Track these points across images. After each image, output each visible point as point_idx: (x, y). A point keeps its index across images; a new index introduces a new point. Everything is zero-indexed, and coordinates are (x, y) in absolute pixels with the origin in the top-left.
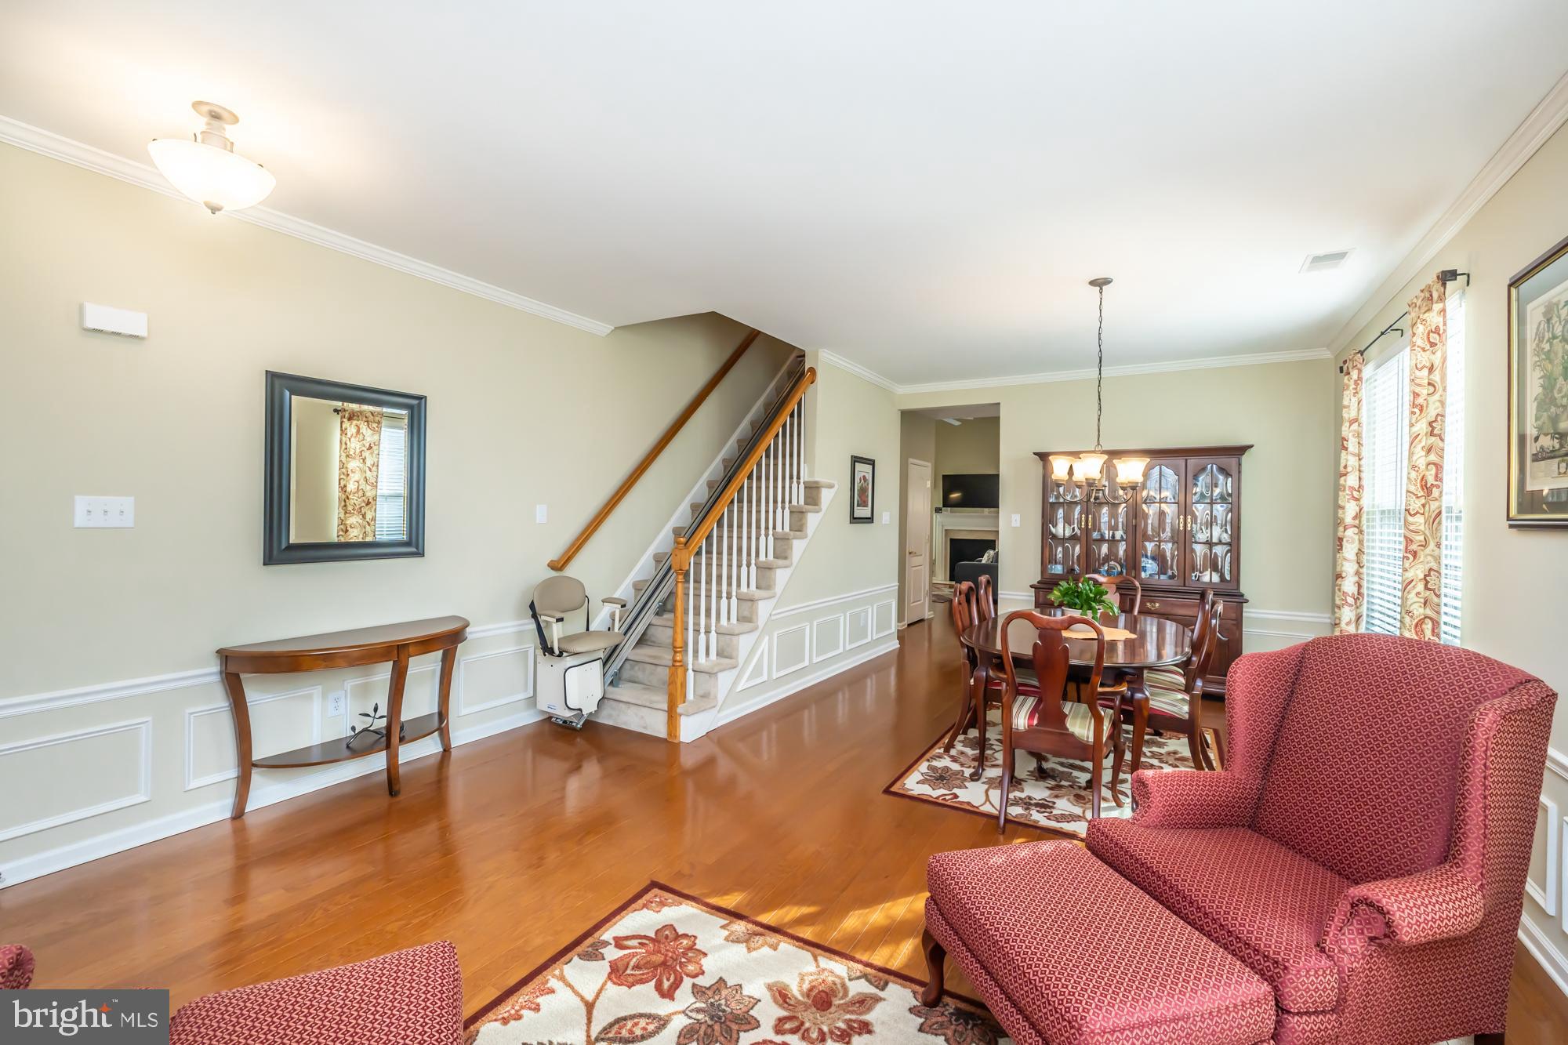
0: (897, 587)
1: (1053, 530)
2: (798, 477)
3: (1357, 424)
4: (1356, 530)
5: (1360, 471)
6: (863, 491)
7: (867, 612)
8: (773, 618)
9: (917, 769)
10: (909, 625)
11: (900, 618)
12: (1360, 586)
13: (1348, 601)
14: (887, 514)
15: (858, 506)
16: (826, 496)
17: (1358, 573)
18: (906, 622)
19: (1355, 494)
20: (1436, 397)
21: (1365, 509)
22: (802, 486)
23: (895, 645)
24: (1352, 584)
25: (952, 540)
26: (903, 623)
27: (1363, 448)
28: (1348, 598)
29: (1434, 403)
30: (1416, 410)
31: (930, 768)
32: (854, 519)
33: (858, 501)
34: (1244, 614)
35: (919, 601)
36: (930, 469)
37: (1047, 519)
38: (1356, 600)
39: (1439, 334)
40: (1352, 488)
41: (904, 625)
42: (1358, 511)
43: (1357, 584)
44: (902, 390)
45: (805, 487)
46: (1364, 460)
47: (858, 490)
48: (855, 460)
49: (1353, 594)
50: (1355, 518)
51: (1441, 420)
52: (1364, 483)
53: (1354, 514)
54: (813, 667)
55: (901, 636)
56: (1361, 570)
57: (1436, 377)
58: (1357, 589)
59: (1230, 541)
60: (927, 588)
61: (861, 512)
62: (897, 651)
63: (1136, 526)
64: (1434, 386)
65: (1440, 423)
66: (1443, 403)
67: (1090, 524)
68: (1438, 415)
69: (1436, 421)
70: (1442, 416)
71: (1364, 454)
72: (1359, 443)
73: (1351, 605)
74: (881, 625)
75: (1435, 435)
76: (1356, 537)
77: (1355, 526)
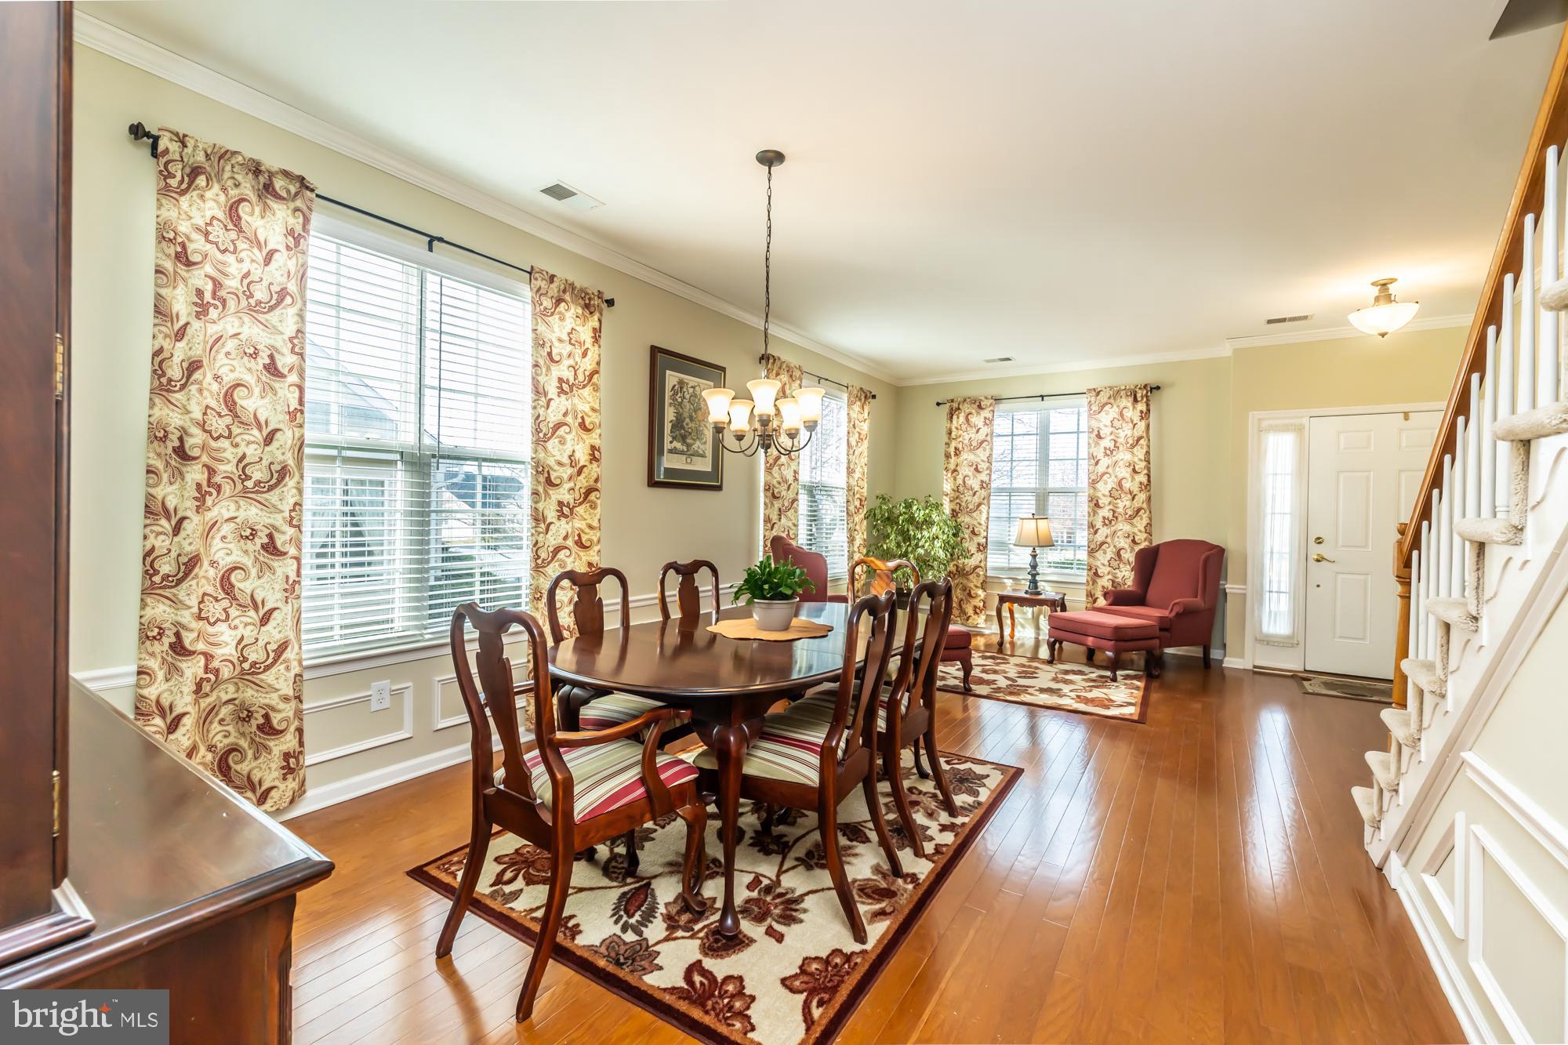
9: (992, 792)
31: (976, 794)
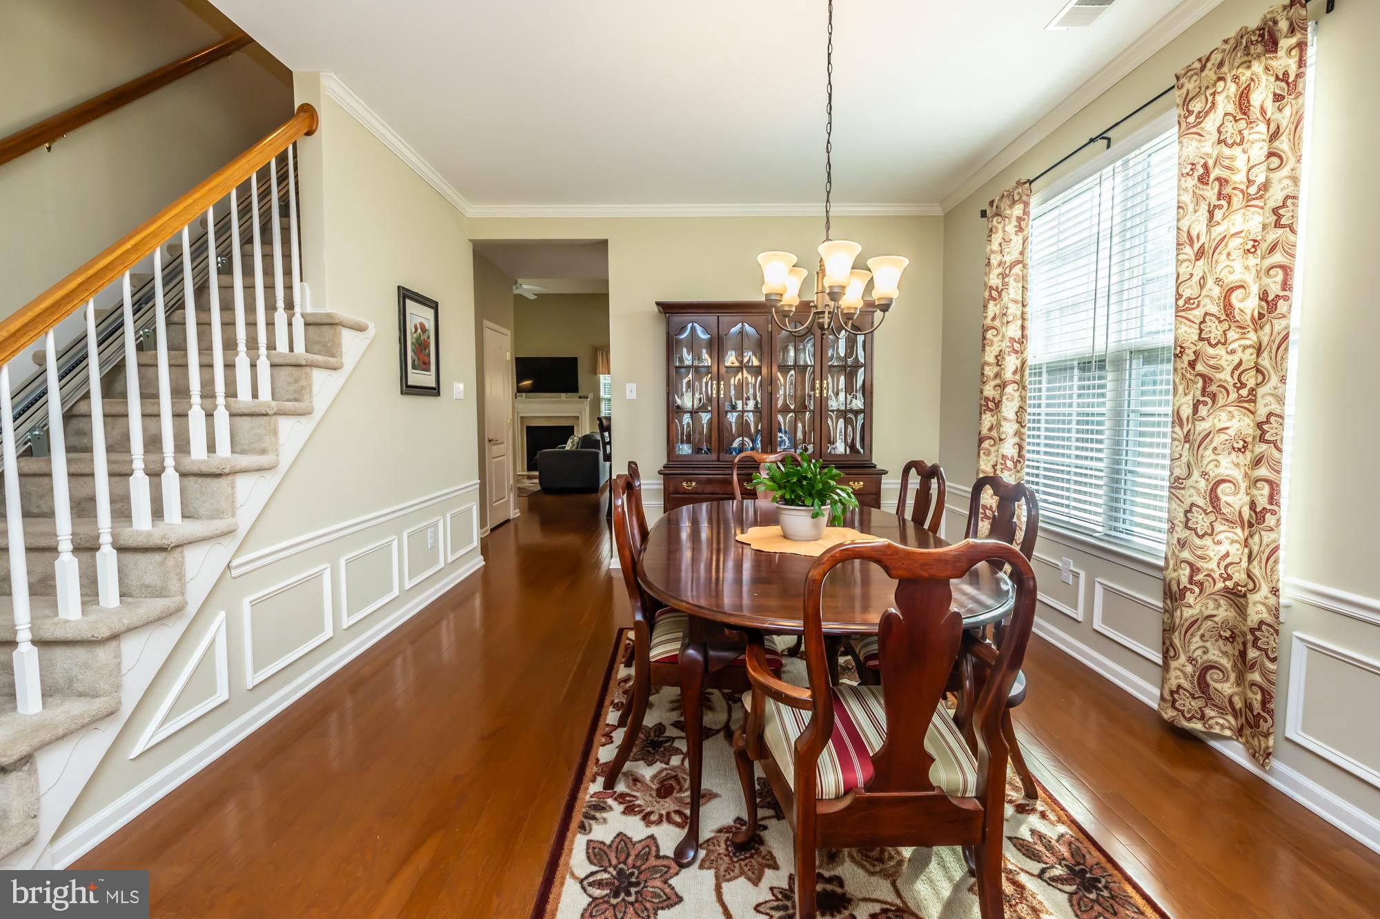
0: (478, 486)
1: (679, 402)
2: (289, 306)
3: (1021, 265)
4: (1016, 386)
5: (1023, 319)
6: (421, 346)
7: (435, 525)
8: (235, 573)
10: (492, 530)
11: (483, 524)
12: (1021, 448)
13: (1008, 465)
14: (459, 386)
15: (414, 367)
16: (351, 345)
17: (1018, 433)
18: (488, 527)
19: (1017, 346)
20: (1285, 172)
21: (1029, 363)
22: (298, 322)
23: (478, 562)
24: (1011, 446)
25: (528, 428)
26: (485, 529)
27: (1029, 294)
28: (1008, 461)
29: (1280, 181)
30: (1223, 202)
32: (409, 389)
33: (413, 361)
34: (882, 486)
35: (504, 498)
36: (509, 337)
37: (671, 388)
38: (1015, 464)
39: (1288, 84)
40: (1012, 340)
41: (487, 531)
42: (1019, 365)
43: (1016, 446)
44: (473, 210)
45: (306, 324)
46: (1028, 307)
47: (413, 343)
48: (405, 295)
49: (1012, 457)
50: (1015, 373)
51: (1294, 204)
52: (1028, 332)
53: (1013, 369)
54: (343, 635)
55: (485, 550)
56: (1023, 430)
57: (1283, 144)
58: (1017, 451)
59: (862, 407)
60: (511, 482)
61: (416, 378)
62: (482, 571)
63: (771, 393)
64: (1280, 157)
65: (1291, 208)
66: (1295, 180)
67: (722, 392)
68: (1287, 197)
69: (1284, 205)
70: (1295, 197)
71: (1029, 301)
72: (1023, 287)
73: (1010, 470)
74: (458, 540)
75: (1284, 226)
76: (1017, 394)
77: (1015, 382)
